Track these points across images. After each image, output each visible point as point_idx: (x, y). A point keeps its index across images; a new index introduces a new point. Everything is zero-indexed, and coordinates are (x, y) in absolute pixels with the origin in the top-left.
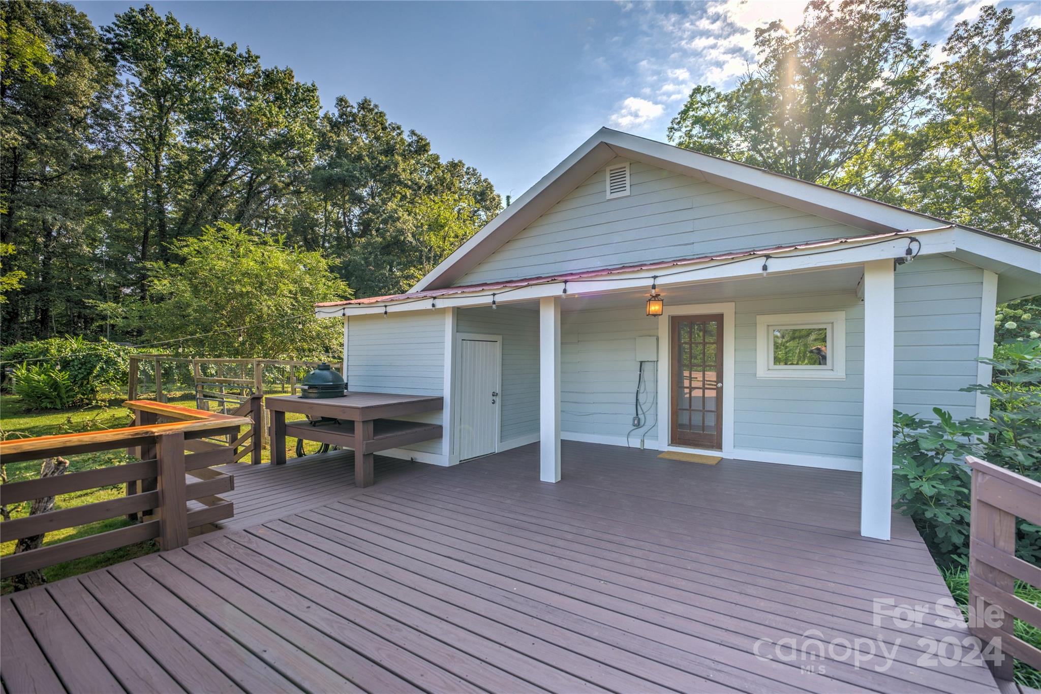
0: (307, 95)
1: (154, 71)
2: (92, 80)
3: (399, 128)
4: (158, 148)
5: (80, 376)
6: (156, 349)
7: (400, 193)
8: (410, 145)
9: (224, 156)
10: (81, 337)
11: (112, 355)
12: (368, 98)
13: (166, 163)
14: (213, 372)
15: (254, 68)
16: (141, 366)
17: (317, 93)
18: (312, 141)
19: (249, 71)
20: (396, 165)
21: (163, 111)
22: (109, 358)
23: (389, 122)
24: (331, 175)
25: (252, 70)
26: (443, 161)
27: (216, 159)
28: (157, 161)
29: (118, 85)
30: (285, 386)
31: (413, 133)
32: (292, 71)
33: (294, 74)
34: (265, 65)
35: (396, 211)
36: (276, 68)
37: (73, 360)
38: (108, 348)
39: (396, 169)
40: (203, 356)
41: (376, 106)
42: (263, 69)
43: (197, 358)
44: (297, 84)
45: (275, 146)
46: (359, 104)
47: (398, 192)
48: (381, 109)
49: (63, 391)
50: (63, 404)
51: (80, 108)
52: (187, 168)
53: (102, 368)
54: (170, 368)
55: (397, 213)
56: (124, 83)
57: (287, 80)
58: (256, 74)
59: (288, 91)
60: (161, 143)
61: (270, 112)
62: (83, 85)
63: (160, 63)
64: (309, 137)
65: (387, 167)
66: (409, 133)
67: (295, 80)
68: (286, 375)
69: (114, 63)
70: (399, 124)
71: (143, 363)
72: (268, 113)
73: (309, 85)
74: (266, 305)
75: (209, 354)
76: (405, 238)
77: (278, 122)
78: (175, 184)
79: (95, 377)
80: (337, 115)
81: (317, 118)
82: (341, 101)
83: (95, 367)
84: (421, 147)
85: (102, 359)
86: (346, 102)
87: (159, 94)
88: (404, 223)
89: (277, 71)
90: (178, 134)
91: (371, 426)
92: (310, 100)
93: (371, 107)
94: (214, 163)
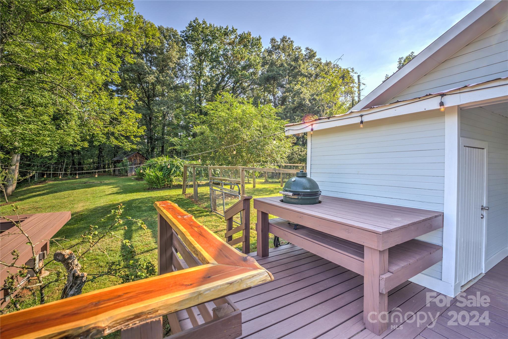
0: (256, 43)
1: (198, 45)
2: (177, 52)
3: (299, 48)
4: (200, 78)
5: (167, 174)
6: (195, 162)
7: (301, 81)
8: (305, 55)
9: (223, 76)
10: (168, 156)
11: (179, 164)
12: (285, 36)
13: (203, 84)
14: (218, 172)
15: (235, 35)
16: (189, 169)
17: (261, 41)
18: (259, 63)
19: (233, 37)
20: (300, 66)
21: (201, 61)
22: (177, 165)
23: (295, 46)
24: (269, 76)
25: (234, 36)
26: (323, 61)
27: (220, 79)
28: (199, 83)
29: (187, 56)
30: (249, 179)
31: (307, 49)
32: (250, 33)
33: (251, 34)
34: (239, 32)
35: (300, 89)
36: (244, 32)
37: (164, 167)
38: (178, 161)
39: (300, 68)
40: (214, 165)
41: (289, 38)
42: (238, 34)
43: (212, 166)
44: (253, 38)
45: (244, 68)
46: (281, 39)
47: (300, 81)
48: (291, 40)
49: (160, 180)
50: (160, 186)
51: (173, 63)
52: (210, 84)
53: (175, 170)
54: (201, 170)
55: (301, 90)
56: (189, 54)
57: (248, 37)
58: (236, 37)
59: (249, 41)
60: (200, 75)
61: (242, 52)
62: (174, 53)
63: (200, 41)
64: (258, 61)
65: (295, 68)
66: (305, 49)
67: (251, 37)
68: (250, 174)
69: (185, 45)
70: (299, 46)
71: (190, 168)
72: (241, 52)
73: (258, 37)
74: (246, 135)
75: (217, 164)
76: (305, 102)
77: (245, 56)
78: (206, 91)
79: (172, 174)
80: (270, 47)
81: (261, 52)
82: (273, 40)
83: (172, 169)
84: (312, 55)
85: (175, 166)
86: (275, 40)
87: (200, 55)
88: (305, 95)
89: (245, 34)
90: (207, 71)
91: (386, 255)
92: (258, 44)
93: (287, 39)
94: (219, 81)
